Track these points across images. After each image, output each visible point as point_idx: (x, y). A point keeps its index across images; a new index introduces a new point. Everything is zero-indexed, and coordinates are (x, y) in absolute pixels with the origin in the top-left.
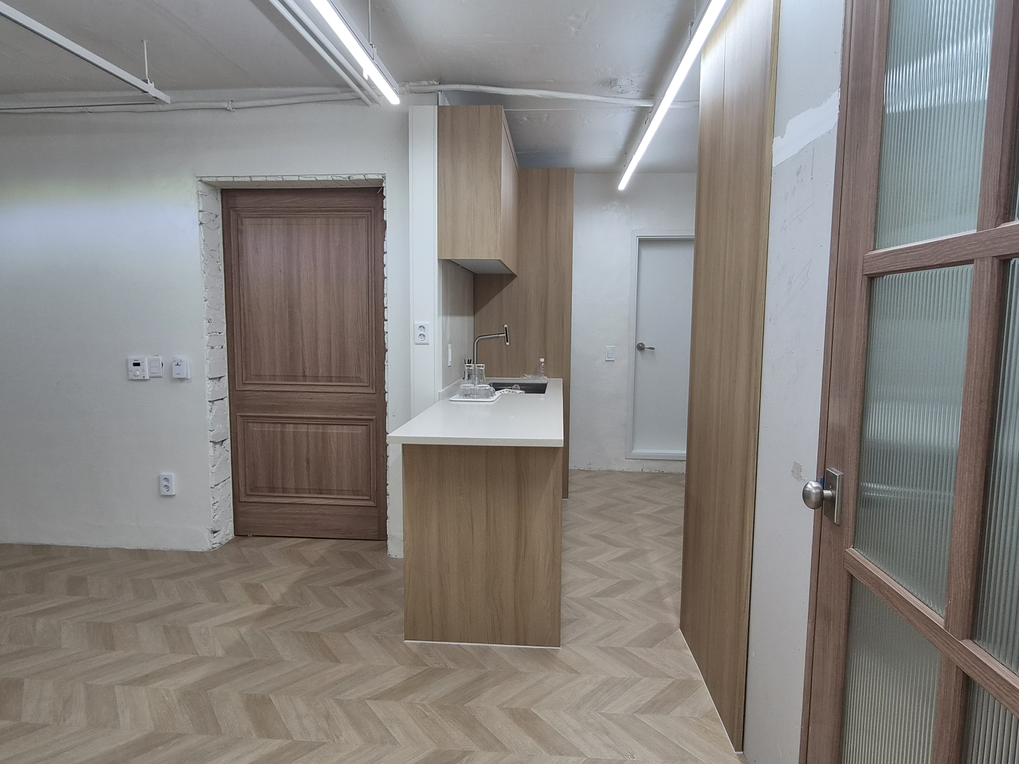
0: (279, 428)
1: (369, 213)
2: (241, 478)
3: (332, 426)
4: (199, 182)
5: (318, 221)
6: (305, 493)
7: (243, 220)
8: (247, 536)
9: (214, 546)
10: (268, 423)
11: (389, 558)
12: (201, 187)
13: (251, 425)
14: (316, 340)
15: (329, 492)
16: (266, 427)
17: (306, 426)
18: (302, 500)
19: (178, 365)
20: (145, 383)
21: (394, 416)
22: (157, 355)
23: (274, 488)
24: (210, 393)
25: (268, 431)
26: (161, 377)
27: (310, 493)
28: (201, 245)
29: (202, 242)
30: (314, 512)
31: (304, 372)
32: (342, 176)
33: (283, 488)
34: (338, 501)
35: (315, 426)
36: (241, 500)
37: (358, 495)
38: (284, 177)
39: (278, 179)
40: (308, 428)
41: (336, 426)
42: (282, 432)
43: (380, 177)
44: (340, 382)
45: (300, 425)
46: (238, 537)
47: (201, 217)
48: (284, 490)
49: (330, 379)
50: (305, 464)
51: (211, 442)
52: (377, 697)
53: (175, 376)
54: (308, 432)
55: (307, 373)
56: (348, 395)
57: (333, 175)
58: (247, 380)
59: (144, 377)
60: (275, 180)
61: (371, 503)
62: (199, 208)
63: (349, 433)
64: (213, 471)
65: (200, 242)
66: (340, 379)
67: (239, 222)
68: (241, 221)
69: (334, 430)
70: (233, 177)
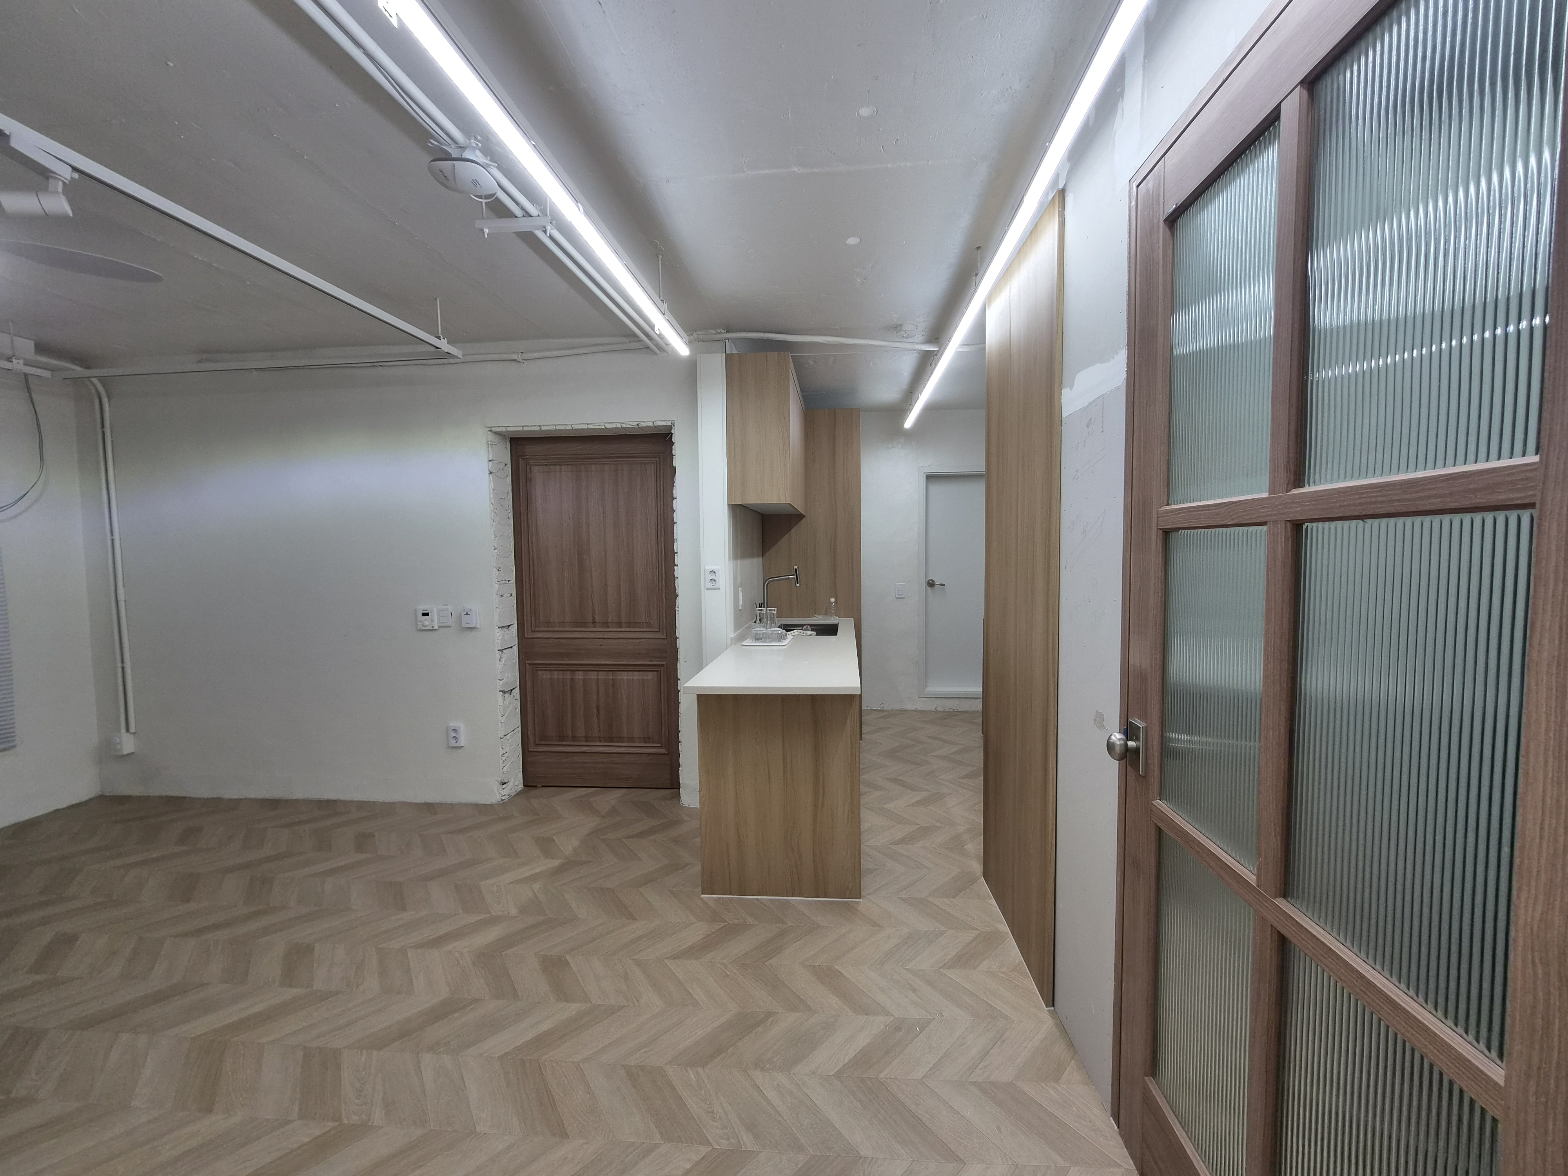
0: (568, 676)
1: (658, 459)
2: (530, 728)
4: (489, 432)
5: (607, 467)
6: (595, 742)
7: (532, 467)
8: (536, 786)
9: (503, 798)
10: (557, 670)
11: (682, 807)
12: (491, 437)
13: (540, 672)
14: (606, 586)
15: (620, 739)
16: (555, 675)
17: (596, 672)
18: (592, 748)
19: (467, 614)
20: (434, 633)
21: (686, 662)
22: (446, 605)
23: (564, 737)
24: (499, 642)
25: (558, 678)
26: (450, 627)
27: (600, 742)
28: (490, 494)
29: (492, 491)
30: (605, 760)
31: (594, 618)
32: (631, 423)
33: (572, 737)
34: (629, 749)
35: (605, 673)
36: (530, 750)
37: (649, 742)
38: (573, 425)
39: (567, 428)
40: (598, 675)
41: (626, 672)
42: (572, 680)
43: (669, 424)
44: (630, 627)
45: (590, 672)
46: (527, 789)
47: (490, 466)
48: (574, 738)
49: (620, 624)
50: (595, 711)
51: (500, 691)
52: (675, 957)
53: (464, 625)
54: (598, 679)
55: (597, 619)
56: (638, 641)
57: (621, 423)
58: (535, 628)
59: (433, 627)
60: (564, 429)
61: (663, 751)
62: (488, 458)
63: (639, 679)
64: (502, 721)
65: (490, 491)
66: (629, 624)
67: (528, 470)
68: (530, 469)
69: (624, 676)
70: (523, 426)
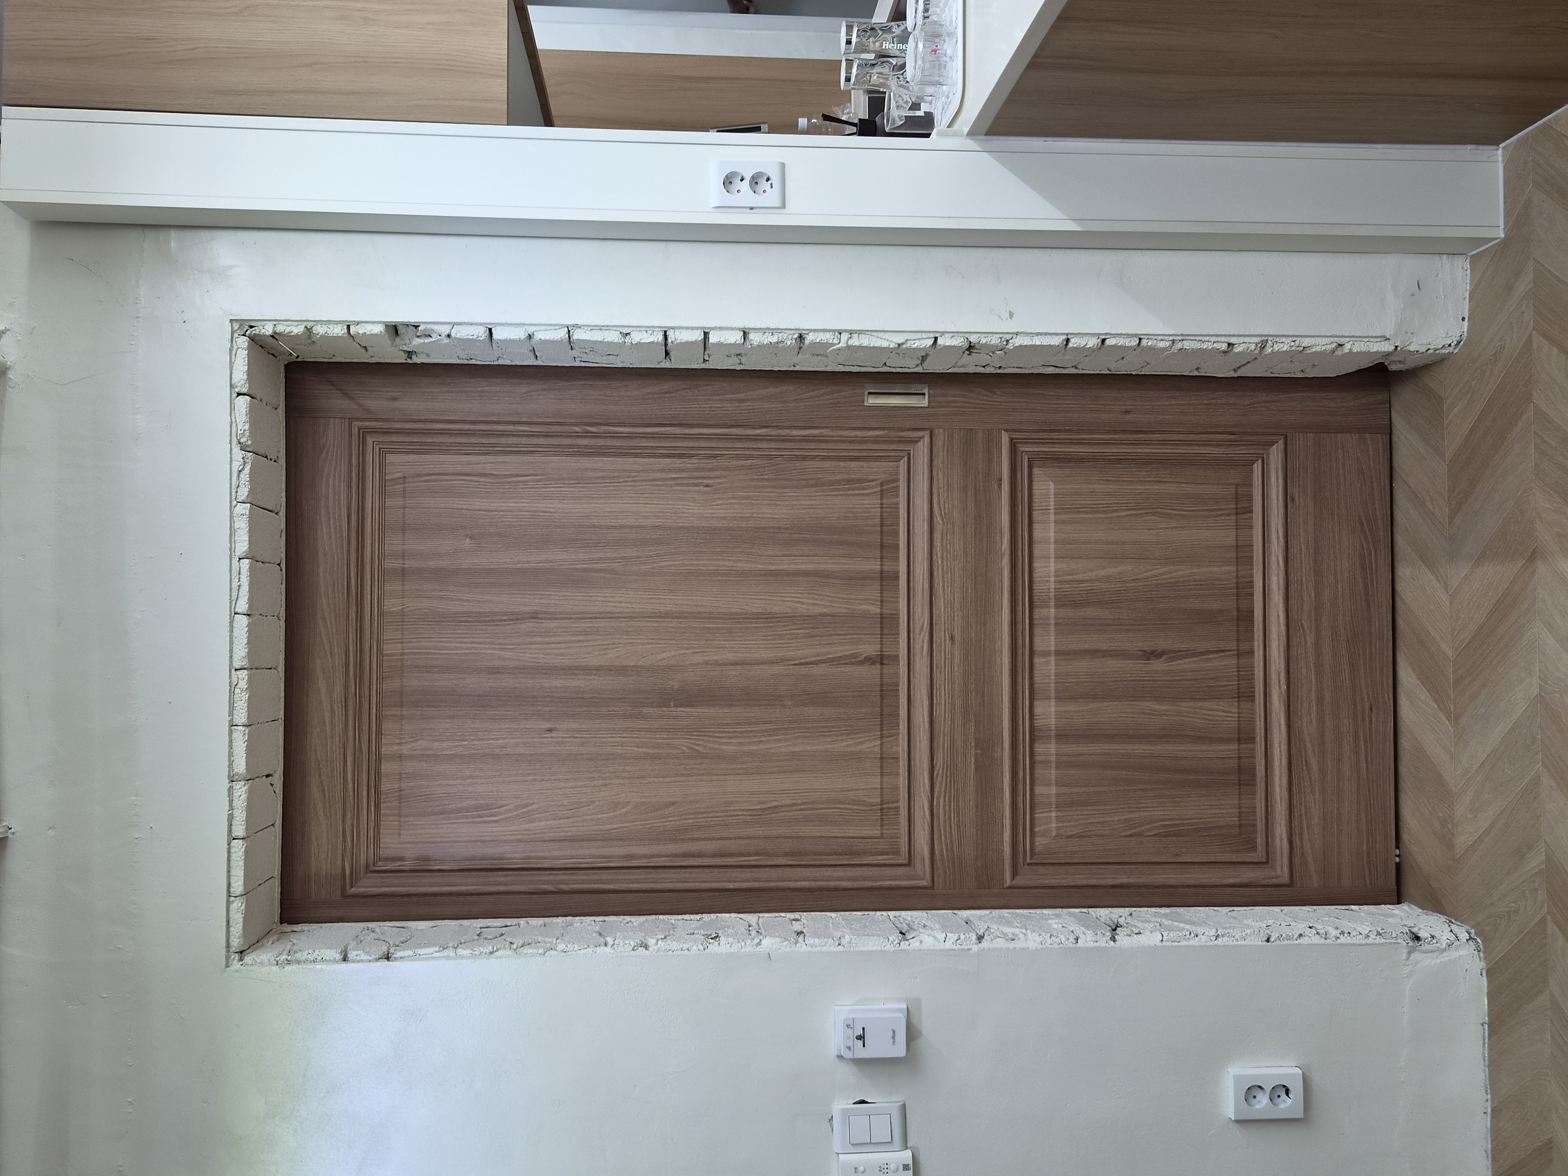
0: (1048, 749)
2: (1213, 876)
3: (1037, 574)
6: (1252, 667)
7: (384, 853)
8: (1398, 866)
10: (1032, 768)
13: (1040, 842)
14: (768, 618)
15: (1244, 588)
16: (1047, 791)
17: (1037, 660)
18: (1274, 676)
19: (861, 1038)
20: (923, 1161)
22: (831, 1120)
23: (1240, 769)
25: (1058, 784)
26: (904, 1107)
27: (1251, 653)
28: (457, 957)
29: (450, 952)
30: (1310, 638)
31: (870, 660)
32: (236, 466)
33: (1239, 741)
34: (1274, 559)
35: (1037, 631)
36: (1286, 879)
37: (1250, 497)
38: (237, 665)
40: (1047, 654)
41: (1036, 564)
42: (1062, 736)
43: (243, 342)
44: (897, 547)
45: (1037, 679)
46: (1410, 887)
47: (364, 957)
48: (1245, 736)
49: (887, 579)
50: (1158, 665)
51: (1113, 939)
54: (1058, 653)
55: (871, 649)
56: (938, 520)
57: (234, 501)
58: (897, 853)
59: (906, 1167)
60: (245, 696)
61: (1275, 454)
62: (335, 961)
63: (1056, 522)
64: (1213, 932)
65: (448, 958)
66: (887, 549)
67: (390, 866)
70: (232, 838)
